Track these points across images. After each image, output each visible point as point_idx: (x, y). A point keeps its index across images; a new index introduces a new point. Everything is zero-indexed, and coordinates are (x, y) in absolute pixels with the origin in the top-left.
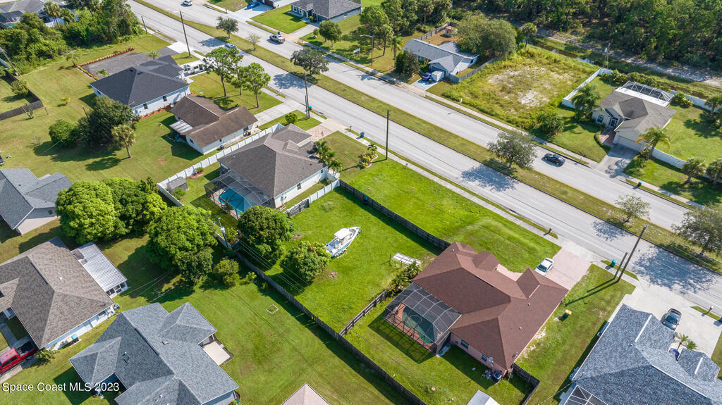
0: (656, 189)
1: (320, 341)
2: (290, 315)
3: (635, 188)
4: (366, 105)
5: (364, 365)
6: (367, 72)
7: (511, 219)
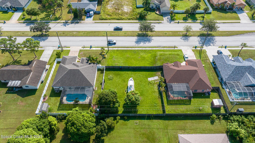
0: (182, 21)
1: (161, 120)
2: (143, 120)
3: (178, 23)
4: (79, 35)
5: (179, 117)
6: (64, 23)
7: (162, 49)
